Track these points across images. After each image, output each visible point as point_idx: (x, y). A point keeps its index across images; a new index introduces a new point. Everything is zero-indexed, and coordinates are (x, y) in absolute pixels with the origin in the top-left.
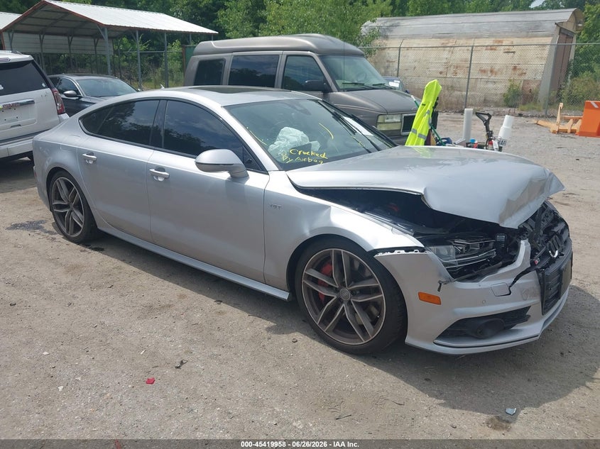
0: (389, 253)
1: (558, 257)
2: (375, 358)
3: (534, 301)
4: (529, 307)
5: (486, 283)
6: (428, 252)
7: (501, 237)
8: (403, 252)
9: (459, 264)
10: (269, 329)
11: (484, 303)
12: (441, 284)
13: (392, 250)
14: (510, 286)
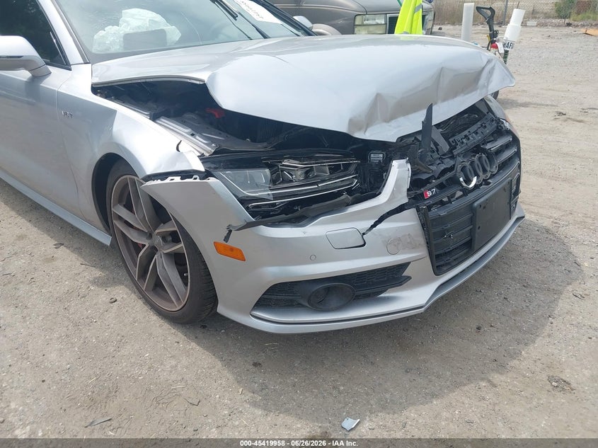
0: (159, 182)
1: (476, 187)
2: (204, 327)
3: (415, 255)
4: (409, 263)
5: (317, 230)
6: (212, 180)
7: (377, 156)
8: (177, 179)
9: (275, 198)
10: (96, 282)
11: (313, 259)
12: (230, 231)
13: (163, 176)
14: (364, 234)
